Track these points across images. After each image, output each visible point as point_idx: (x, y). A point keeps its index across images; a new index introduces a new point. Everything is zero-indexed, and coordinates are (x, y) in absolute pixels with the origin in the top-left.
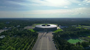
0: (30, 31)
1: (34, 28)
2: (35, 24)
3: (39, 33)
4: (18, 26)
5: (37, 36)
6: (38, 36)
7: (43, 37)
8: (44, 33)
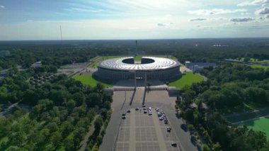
0: (79, 83)
1: (95, 73)
2: (99, 58)
3: (115, 90)
4: (34, 65)
5: (108, 108)
6: (113, 106)
7: (133, 110)
8: (135, 90)
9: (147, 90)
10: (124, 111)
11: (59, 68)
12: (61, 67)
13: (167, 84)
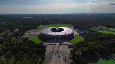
0: (33, 42)
1: (39, 35)
2: (41, 26)
3: (48, 45)
4: (15, 31)
5: (44, 54)
6: (46, 53)
7: (54, 55)
8: (55, 45)
9: (60, 45)
10: (50, 56)
11: (25, 32)
12: (26, 31)
13: (68, 42)
